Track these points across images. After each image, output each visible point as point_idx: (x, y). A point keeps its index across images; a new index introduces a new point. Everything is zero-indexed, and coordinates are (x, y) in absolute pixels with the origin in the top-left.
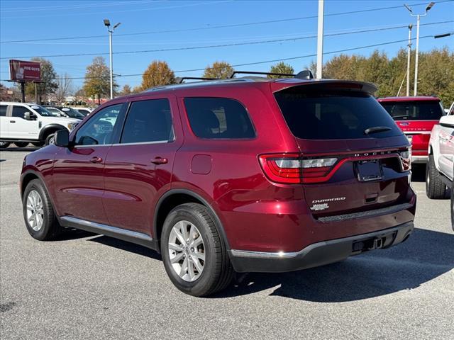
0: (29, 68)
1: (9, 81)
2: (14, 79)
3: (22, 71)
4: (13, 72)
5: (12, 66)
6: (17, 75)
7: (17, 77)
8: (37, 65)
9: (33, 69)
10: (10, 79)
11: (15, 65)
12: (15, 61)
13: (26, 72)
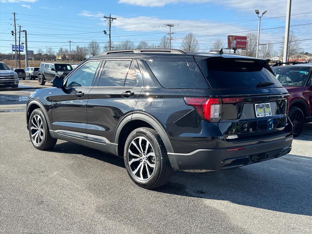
0: (240, 40)
2: (230, 47)
3: (235, 42)
4: (229, 43)
5: (229, 39)
6: (232, 45)
7: (231, 46)
8: (245, 38)
9: (242, 41)
11: (231, 38)
12: (231, 36)
13: (238, 43)
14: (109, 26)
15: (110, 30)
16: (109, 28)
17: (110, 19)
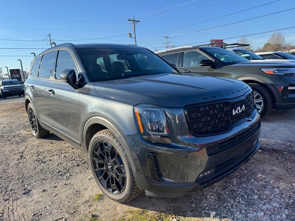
14: (133, 29)
15: (135, 32)
16: (134, 30)
17: (134, 22)
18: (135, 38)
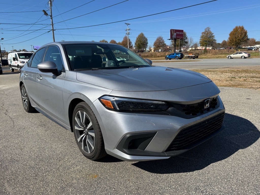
1: (169, 39)
8: (182, 31)
9: (180, 33)
10: (170, 38)
11: (172, 31)
15: (51, 9)
18: (51, 16)
